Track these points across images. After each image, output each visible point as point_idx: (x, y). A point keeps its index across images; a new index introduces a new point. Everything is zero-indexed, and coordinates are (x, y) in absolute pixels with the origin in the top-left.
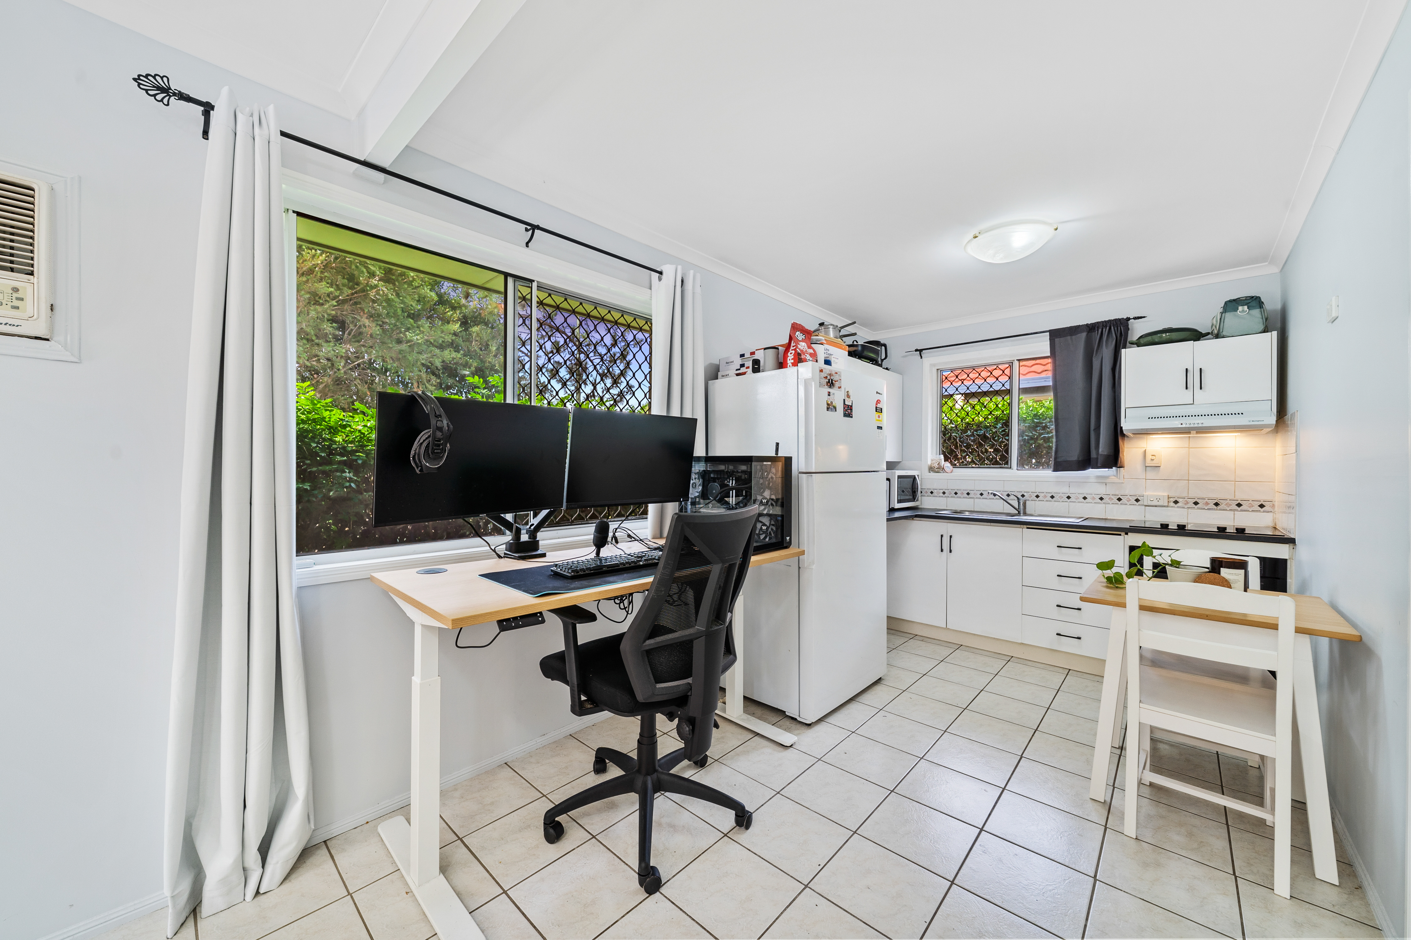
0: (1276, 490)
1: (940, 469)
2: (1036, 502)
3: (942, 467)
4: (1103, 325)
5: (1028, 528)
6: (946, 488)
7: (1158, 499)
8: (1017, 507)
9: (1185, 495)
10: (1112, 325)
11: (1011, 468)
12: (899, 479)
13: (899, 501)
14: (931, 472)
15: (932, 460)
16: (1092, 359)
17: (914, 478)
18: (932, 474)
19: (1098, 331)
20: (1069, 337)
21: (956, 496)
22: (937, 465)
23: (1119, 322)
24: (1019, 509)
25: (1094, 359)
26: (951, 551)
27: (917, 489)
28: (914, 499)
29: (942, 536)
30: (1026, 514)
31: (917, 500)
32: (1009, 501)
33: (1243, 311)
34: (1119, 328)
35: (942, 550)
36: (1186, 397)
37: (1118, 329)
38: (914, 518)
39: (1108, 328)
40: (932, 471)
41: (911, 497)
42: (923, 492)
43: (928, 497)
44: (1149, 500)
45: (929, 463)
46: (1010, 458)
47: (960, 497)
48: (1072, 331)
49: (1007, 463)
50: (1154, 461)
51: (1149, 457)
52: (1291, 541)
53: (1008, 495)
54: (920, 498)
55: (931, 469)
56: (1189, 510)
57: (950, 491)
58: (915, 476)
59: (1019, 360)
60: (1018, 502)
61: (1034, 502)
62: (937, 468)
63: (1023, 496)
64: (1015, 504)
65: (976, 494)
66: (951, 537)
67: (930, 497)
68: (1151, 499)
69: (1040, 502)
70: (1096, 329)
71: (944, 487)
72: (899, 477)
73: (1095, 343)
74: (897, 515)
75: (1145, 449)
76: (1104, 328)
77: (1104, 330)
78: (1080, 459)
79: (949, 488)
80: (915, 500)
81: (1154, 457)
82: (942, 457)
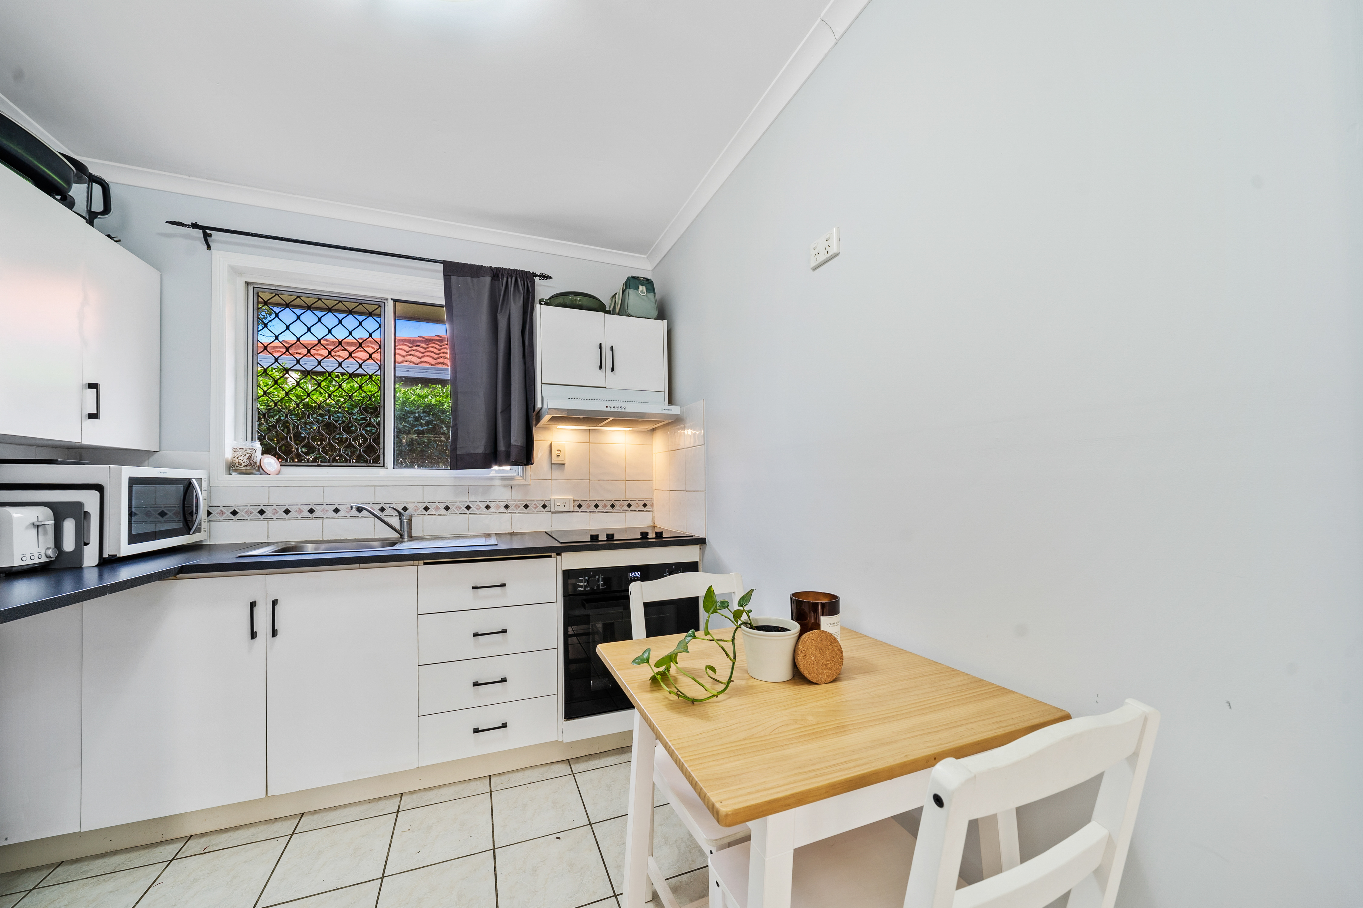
0: (654, 489)
1: (253, 468)
2: (425, 517)
3: (258, 464)
4: (508, 274)
5: (425, 564)
6: (266, 502)
7: (565, 504)
8: (398, 527)
9: (586, 497)
10: (518, 276)
11: (384, 466)
12: (135, 488)
13: (133, 539)
14: (234, 474)
15: (235, 450)
16: (497, 315)
17: (188, 486)
18: (235, 476)
19: (502, 280)
20: (469, 279)
21: (287, 516)
22: (245, 460)
23: (525, 276)
24: (401, 530)
25: (499, 316)
26: (274, 633)
27: (197, 507)
28: (188, 526)
29: (253, 605)
30: (412, 537)
31: (199, 530)
32: (386, 519)
33: (642, 292)
34: (526, 282)
35: (253, 635)
36: (598, 378)
37: (524, 283)
38: (178, 576)
39: (514, 278)
40: (235, 471)
41: (181, 525)
42: (214, 513)
43: (226, 523)
44: (556, 505)
45: (229, 455)
46: (382, 451)
47: (296, 519)
48: (474, 271)
49: (376, 460)
50: (560, 458)
51: (555, 453)
52: (701, 542)
53: (382, 509)
54: (204, 526)
55: (232, 467)
56: (591, 514)
57: (276, 507)
58: (190, 479)
59: (395, 301)
60: (400, 519)
61: (421, 517)
62: (246, 466)
63: (405, 509)
64: (395, 522)
65: (327, 511)
66: (275, 603)
67: (231, 522)
68: (558, 504)
69: (430, 517)
70: (500, 276)
71: (261, 501)
72: (134, 481)
73: (500, 296)
74: (126, 573)
75: (551, 442)
76: (509, 277)
77: (510, 280)
78: (487, 452)
79: (272, 502)
80: (190, 530)
81: (559, 452)
82: (258, 445)
